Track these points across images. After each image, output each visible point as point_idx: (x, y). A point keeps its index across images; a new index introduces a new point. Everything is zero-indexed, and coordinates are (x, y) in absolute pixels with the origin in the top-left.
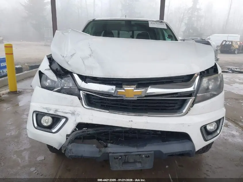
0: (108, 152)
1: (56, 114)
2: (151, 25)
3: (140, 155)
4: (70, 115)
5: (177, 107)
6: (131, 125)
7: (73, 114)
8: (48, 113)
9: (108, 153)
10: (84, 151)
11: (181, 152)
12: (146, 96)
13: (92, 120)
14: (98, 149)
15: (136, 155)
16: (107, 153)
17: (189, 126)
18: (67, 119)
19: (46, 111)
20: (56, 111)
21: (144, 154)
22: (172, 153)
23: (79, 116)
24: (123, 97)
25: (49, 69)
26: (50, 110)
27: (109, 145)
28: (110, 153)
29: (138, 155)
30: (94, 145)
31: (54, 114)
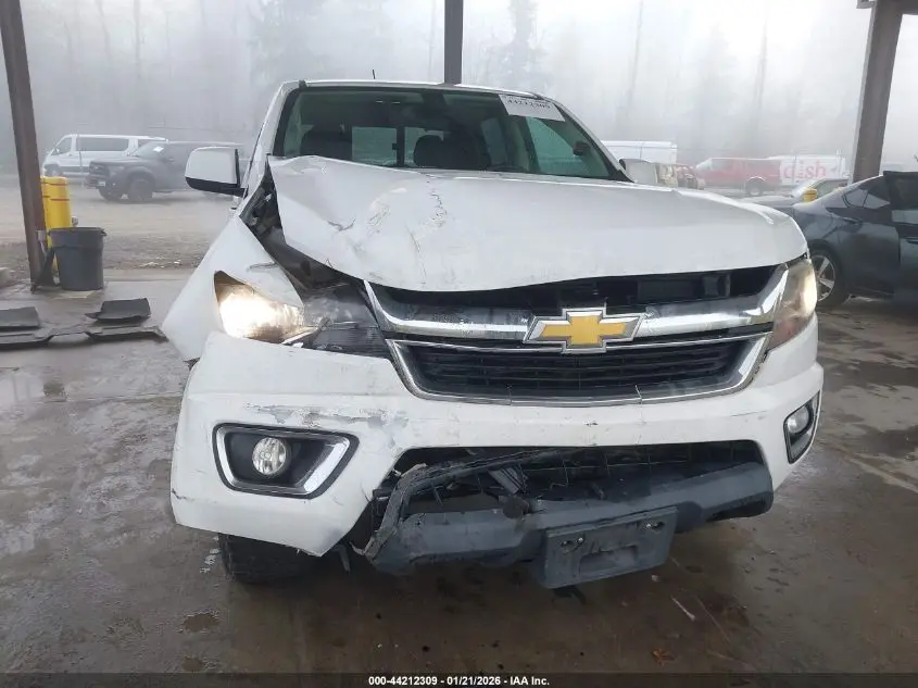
0: (544, 527)
1: (312, 427)
2: (512, 110)
3: (638, 523)
4: (365, 424)
5: (718, 366)
6: (594, 438)
7: (376, 420)
8: (280, 425)
9: (544, 532)
10: (467, 533)
11: (745, 499)
12: (637, 340)
13: (457, 435)
14: (512, 522)
15: (628, 525)
16: (540, 531)
17: (760, 418)
18: (354, 441)
19: (268, 420)
20: (313, 415)
21: (648, 520)
22: (721, 506)
23: (405, 426)
24: (559, 345)
25: (267, 266)
26: (289, 413)
27: (540, 504)
28: (548, 529)
29: (633, 523)
30: (495, 511)
31: (306, 426)
